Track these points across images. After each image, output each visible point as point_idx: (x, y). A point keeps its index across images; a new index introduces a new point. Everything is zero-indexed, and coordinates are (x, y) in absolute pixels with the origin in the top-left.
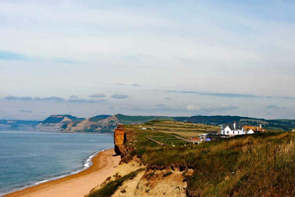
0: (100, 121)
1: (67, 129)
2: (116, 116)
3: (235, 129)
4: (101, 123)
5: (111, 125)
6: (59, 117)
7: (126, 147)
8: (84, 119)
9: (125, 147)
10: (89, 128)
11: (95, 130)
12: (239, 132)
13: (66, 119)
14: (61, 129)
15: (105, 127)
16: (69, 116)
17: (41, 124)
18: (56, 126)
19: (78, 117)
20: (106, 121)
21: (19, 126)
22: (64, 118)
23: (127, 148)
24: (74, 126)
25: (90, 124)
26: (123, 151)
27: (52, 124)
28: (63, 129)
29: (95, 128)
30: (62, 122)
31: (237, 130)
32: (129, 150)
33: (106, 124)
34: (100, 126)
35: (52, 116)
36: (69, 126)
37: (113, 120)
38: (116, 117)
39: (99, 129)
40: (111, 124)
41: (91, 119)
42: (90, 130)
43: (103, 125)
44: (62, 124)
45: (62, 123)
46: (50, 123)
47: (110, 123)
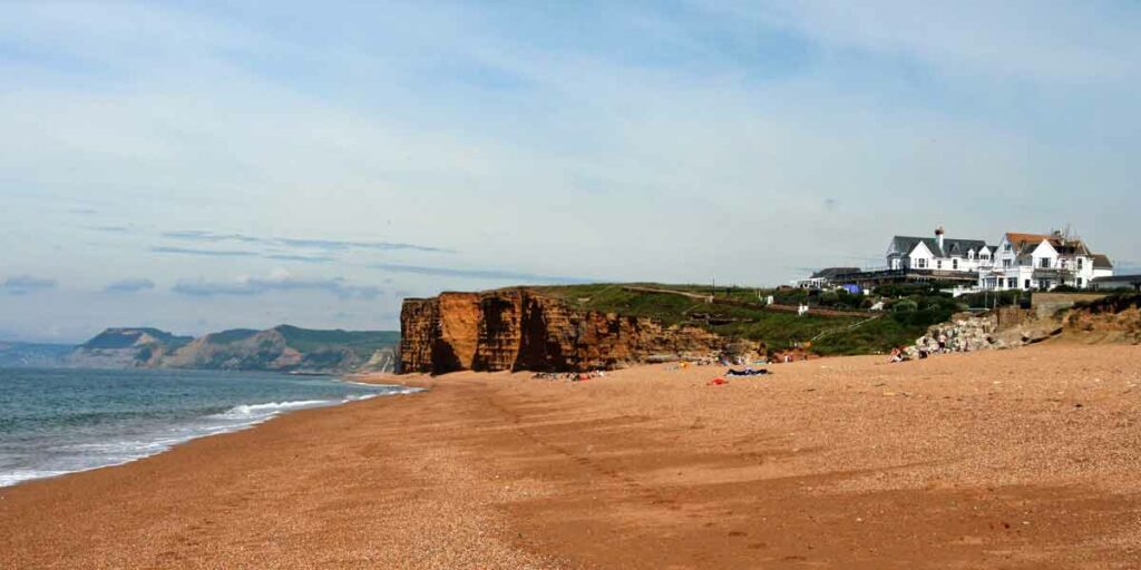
0: (235, 344)
1: (151, 361)
2: (278, 329)
3: (943, 252)
4: (240, 348)
5: (267, 352)
6: (127, 333)
7: (569, 315)
8: (190, 339)
9: (564, 314)
10: (208, 360)
11: (223, 366)
12: (955, 262)
13: (145, 339)
14: (135, 361)
15: (250, 358)
16: (153, 332)
17: (81, 350)
18: (121, 355)
19: (177, 333)
20: (251, 343)
21: (23, 356)
22: (140, 334)
23: (575, 316)
24: (169, 353)
25: (211, 350)
26: (555, 330)
27: (107, 351)
28: (142, 362)
29: (224, 360)
30: (136, 344)
31: (949, 257)
32: (584, 324)
33: (251, 350)
34: (236, 356)
35: (110, 330)
36: (157, 354)
37: (270, 339)
38: (278, 333)
39: (235, 361)
40: (265, 349)
41: (213, 338)
42: (212, 363)
43: (246, 354)
44: (139, 351)
45: (136, 348)
46: (106, 348)
47: (262, 346)
